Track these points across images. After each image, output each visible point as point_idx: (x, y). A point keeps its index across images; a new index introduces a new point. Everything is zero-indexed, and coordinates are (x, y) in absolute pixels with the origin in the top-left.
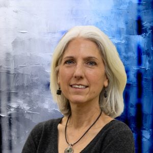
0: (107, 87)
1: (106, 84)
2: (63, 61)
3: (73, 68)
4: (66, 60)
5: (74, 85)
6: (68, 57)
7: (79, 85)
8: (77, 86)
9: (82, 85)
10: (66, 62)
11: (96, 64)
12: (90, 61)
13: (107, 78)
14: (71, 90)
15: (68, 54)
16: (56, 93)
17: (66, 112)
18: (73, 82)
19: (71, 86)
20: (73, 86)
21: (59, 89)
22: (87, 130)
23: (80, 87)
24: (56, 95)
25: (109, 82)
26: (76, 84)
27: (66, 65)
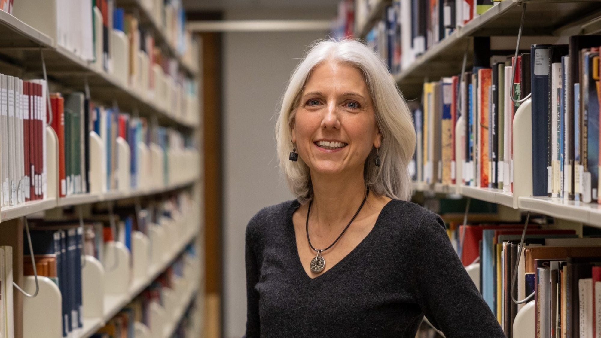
0: (379, 148)
1: (377, 144)
2: (302, 102)
3: (319, 113)
4: (308, 98)
5: (322, 140)
6: (311, 94)
7: (330, 141)
8: (327, 144)
9: (336, 141)
10: (307, 103)
11: (359, 106)
12: (349, 102)
13: (379, 132)
14: (316, 150)
15: (311, 90)
16: (288, 157)
17: (304, 194)
18: (320, 136)
19: (316, 143)
20: (320, 143)
21: (294, 150)
22: (347, 224)
23: (333, 144)
24: (289, 160)
25: (382, 139)
26: (325, 140)
27: (307, 107)
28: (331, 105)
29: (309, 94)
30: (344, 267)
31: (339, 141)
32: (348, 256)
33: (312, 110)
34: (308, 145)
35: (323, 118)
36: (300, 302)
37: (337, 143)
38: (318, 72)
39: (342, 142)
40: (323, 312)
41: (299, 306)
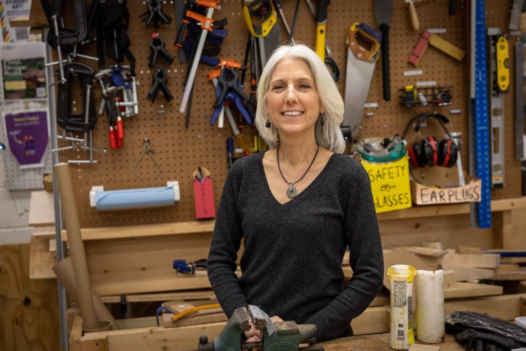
0: (324, 114)
1: (323, 111)
2: (271, 88)
3: (283, 93)
4: (274, 84)
5: (287, 111)
6: (277, 81)
7: (292, 111)
8: (290, 113)
9: (295, 111)
10: (274, 88)
11: (309, 87)
12: (302, 85)
14: (283, 118)
15: (276, 78)
16: (265, 126)
18: (285, 108)
19: (283, 113)
20: (286, 113)
21: (268, 120)
23: (294, 113)
26: (289, 111)
27: (275, 90)
28: (291, 87)
29: (274, 82)
30: (305, 196)
31: (298, 111)
32: (307, 189)
33: (277, 92)
34: (277, 115)
35: (286, 96)
36: (276, 220)
37: (297, 112)
38: (279, 66)
39: (300, 111)
40: (295, 227)
41: (275, 223)
